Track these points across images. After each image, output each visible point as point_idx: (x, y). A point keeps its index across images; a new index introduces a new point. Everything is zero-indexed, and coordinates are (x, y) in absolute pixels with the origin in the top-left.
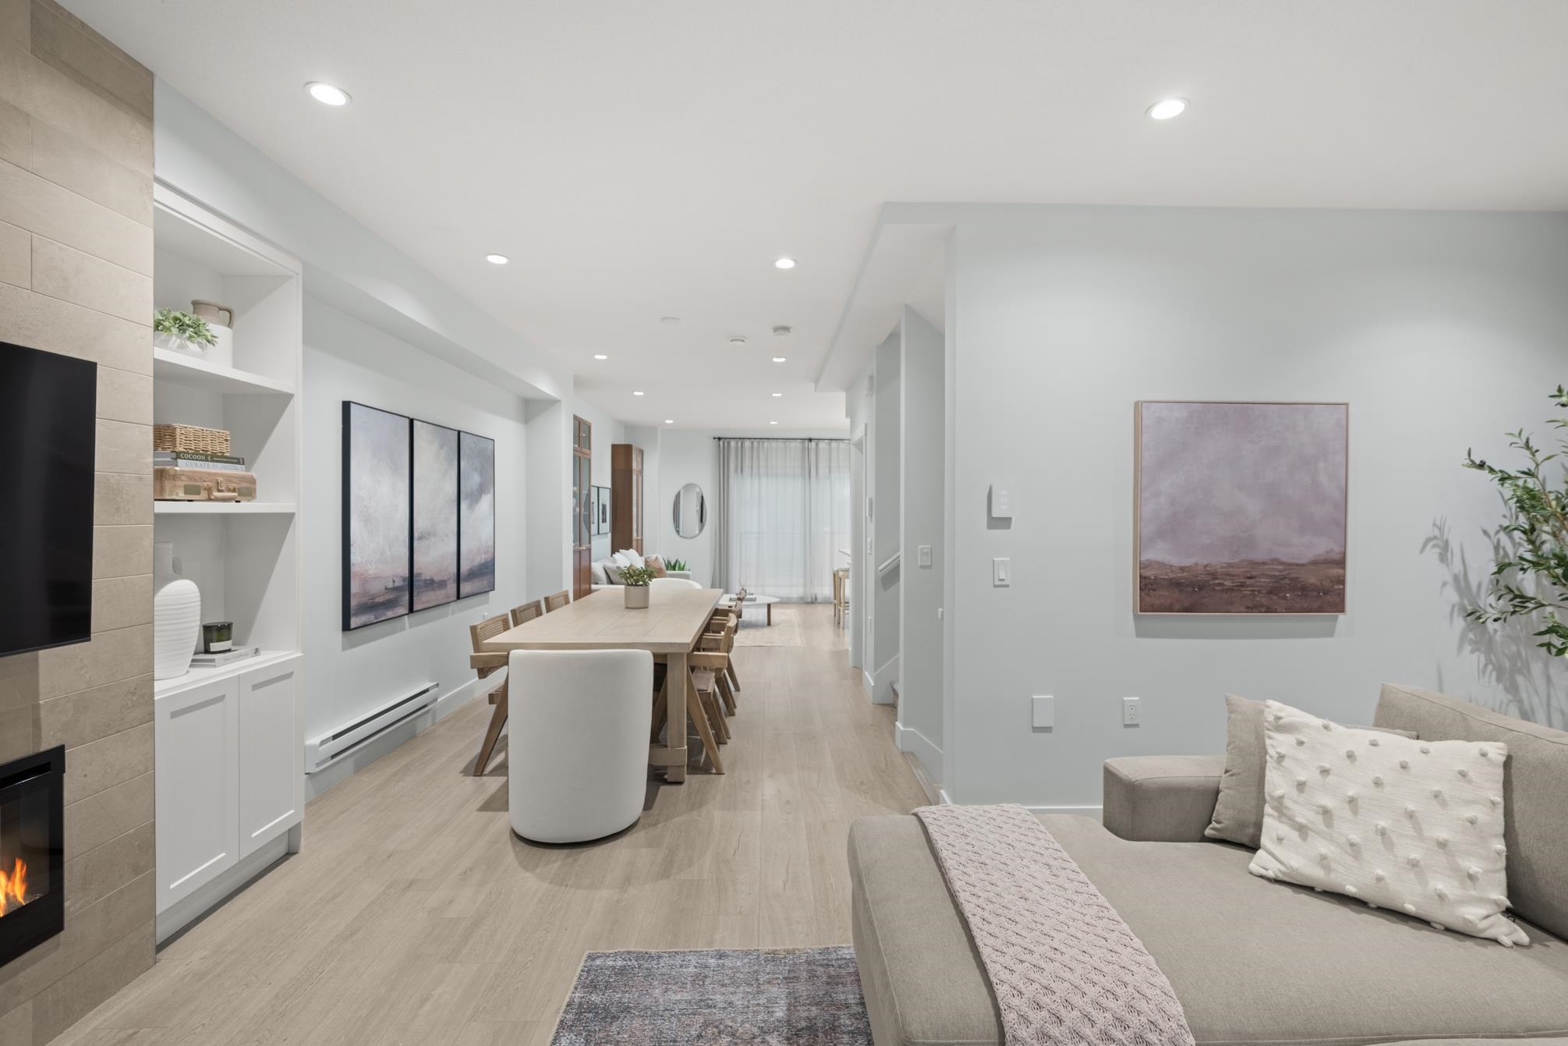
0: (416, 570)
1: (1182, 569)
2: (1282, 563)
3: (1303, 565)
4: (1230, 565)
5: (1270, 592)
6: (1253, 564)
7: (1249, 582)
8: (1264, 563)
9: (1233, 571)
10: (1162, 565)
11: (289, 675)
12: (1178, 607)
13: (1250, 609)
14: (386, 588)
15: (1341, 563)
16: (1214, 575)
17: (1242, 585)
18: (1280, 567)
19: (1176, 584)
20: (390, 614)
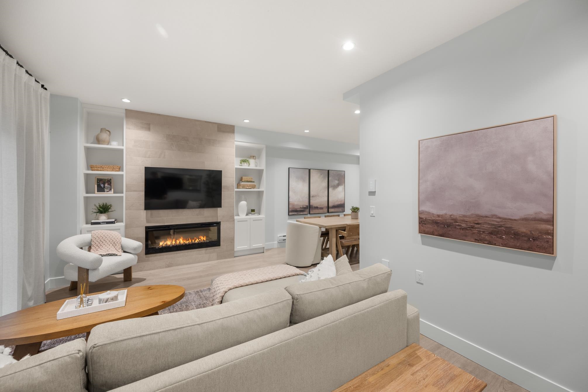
0: (311, 204)
1: (439, 216)
2: (500, 218)
3: (515, 220)
4: (464, 216)
5: (491, 233)
6: (479, 216)
7: (476, 226)
8: (486, 217)
9: (467, 219)
10: (429, 213)
11: (261, 220)
12: (436, 233)
13: (477, 241)
14: (300, 207)
15: (551, 221)
16: (456, 220)
17: (473, 227)
18: (498, 220)
19: (436, 223)
20: (302, 213)
